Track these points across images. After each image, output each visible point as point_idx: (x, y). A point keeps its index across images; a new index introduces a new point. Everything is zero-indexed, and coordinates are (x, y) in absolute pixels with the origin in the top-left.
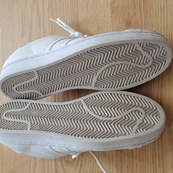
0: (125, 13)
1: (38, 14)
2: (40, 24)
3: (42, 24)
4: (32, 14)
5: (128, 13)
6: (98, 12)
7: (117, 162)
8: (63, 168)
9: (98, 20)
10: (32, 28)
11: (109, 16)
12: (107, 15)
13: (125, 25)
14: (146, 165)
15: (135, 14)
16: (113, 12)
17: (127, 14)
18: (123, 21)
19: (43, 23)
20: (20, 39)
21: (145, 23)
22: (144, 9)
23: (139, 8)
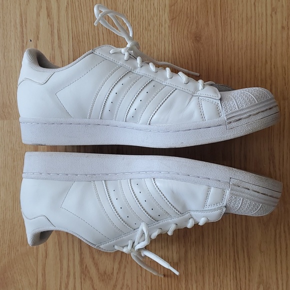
0: (193, 23)
1: (48, 16)
2: (52, 32)
3: (56, 31)
4: (38, 15)
5: (197, 23)
6: (149, 18)
7: (179, 246)
8: (93, 258)
9: (150, 30)
10: (38, 37)
11: (167, 26)
12: (163, 24)
13: (192, 41)
14: (222, 249)
15: (208, 24)
16: (173, 19)
17: (195, 24)
18: (189, 34)
19: (59, 31)
20: (18, 55)
21: (222, 39)
22: (221, 18)
23: (214, 16)
